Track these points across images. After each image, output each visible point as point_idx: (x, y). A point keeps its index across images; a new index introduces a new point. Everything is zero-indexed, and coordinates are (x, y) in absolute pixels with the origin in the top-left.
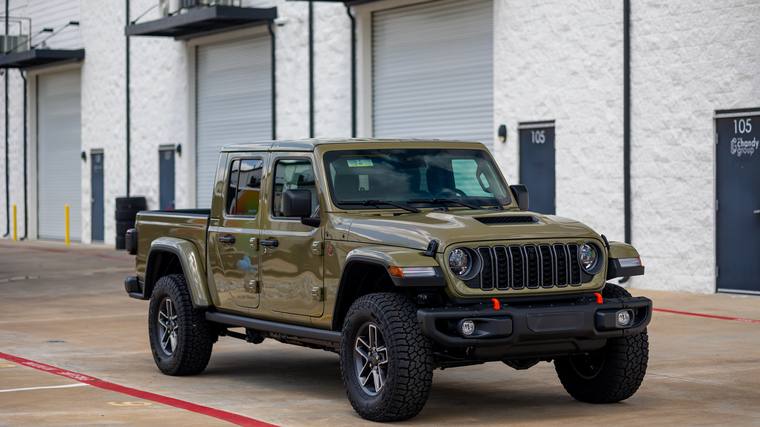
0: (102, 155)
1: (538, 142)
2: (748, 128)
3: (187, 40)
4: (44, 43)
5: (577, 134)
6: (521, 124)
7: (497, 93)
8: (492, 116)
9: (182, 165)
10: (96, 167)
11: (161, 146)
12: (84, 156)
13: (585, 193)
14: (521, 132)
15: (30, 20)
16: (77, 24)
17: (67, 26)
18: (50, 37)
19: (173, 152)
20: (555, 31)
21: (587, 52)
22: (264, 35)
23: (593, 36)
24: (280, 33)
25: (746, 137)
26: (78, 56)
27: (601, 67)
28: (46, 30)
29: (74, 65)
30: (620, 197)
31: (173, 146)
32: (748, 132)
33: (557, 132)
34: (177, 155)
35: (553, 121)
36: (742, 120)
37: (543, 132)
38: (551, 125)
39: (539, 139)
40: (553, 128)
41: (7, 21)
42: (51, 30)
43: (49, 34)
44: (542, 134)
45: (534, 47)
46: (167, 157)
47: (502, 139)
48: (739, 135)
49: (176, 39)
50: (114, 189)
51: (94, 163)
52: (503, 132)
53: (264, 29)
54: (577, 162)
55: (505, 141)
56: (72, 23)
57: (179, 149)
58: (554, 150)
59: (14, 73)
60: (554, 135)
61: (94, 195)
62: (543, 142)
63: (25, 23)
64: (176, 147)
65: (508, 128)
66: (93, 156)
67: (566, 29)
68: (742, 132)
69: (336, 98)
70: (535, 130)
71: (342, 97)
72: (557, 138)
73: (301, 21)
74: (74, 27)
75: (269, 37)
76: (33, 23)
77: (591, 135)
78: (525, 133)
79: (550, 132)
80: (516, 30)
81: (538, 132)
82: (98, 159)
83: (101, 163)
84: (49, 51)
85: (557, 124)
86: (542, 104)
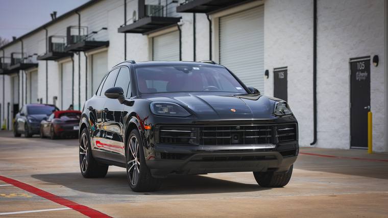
1: (281, 78)
2: (363, 66)
3: (148, 35)
4: (94, 39)
5: (296, 73)
6: (275, 69)
7: (266, 55)
8: (263, 66)
15: (87, 28)
17: (101, 30)
22: (177, 30)
24: (183, 29)
25: (362, 71)
26: (106, 44)
28: (93, 32)
29: (105, 49)
30: (312, 102)
32: (363, 68)
33: (288, 72)
35: (286, 67)
36: (361, 63)
37: (283, 72)
39: (282, 76)
40: (287, 70)
41: (79, 29)
42: (96, 32)
43: (93, 34)
44: (282, 74)
47: (267, 76)
48: (360, 70)
49: (143, 35)
52: (267, 73)
53: (176, 28)
54: (296, 87)
55: (268, 78)
56: (104, 28)
58: (287, 81)
59: (82, 53)
63: (86, 29)
65: (269, 71)
68: (361, 69)
70: (280, 71)
72: (288, 75)
73: (191, 23)
74: (105, 30)
75: (178, 32)
76: (89, 29)
77: (301, 73)
78: (276, 73)
79: (285, 72)
84: (95, 42)
85: (288, 68)
86: (283, 59)
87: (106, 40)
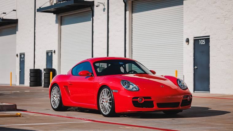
0: (24, 55)
1: (202, 44)
5: (220, 40)
6: (195, 38)
7: (185, 27)
8: (183, 36)
9: (55, 57)
10: (22, 59)
11: (47, 51)
12: (17, 55)
13: (222, 61)
14: (195, 40)
16: (15, 10)
17: (12, 11)
18: (5, 15)
19: (52, 53)
20: (210, 3)
21: (223, 10)
23: (226, 4)
24: (96, 9)
26: (15, 22)
27: (230, 16)
28: (3, 13)
29: (14, 25)
31: (52, 51)
33: (210, 40)
34: (53, 54)
35: (209, 36)
37: (204, 40)
38: (208, 37)
39: (203, 42)
40: (209, 38)
42: (5, 13)
43: (5, 14)
44: (204, 41)
45: (201, 10)
46: (50, 54)
47: (188, 43)
49: (54, 14)
50: (29, 66)
51: (21, 58)
52: (188, 41)
53: (90, 9)
54: (219, 51)
55: (188, 44)
56: (14, 10)
57: (55, 52)
58: (209, 46)
60: (209, 41)
61: (20, 69)
62: (204, 44)
64: (53, 51)
65: (190, 39)
66: (21, 55)
67: (215, 3)
69: (118, 31)
70: (201, 39)
71: (120, 31)
72: (210, 42)
75: (91, 12)
77: (225, 40)
78: (196, 41)
79: (207, 40)
80: (193, 4)
81: (202, 40)
82: (22, 56)
83: (24, 58)
85: (210, 37)
86: (205, 30)
87: (15, 19)
